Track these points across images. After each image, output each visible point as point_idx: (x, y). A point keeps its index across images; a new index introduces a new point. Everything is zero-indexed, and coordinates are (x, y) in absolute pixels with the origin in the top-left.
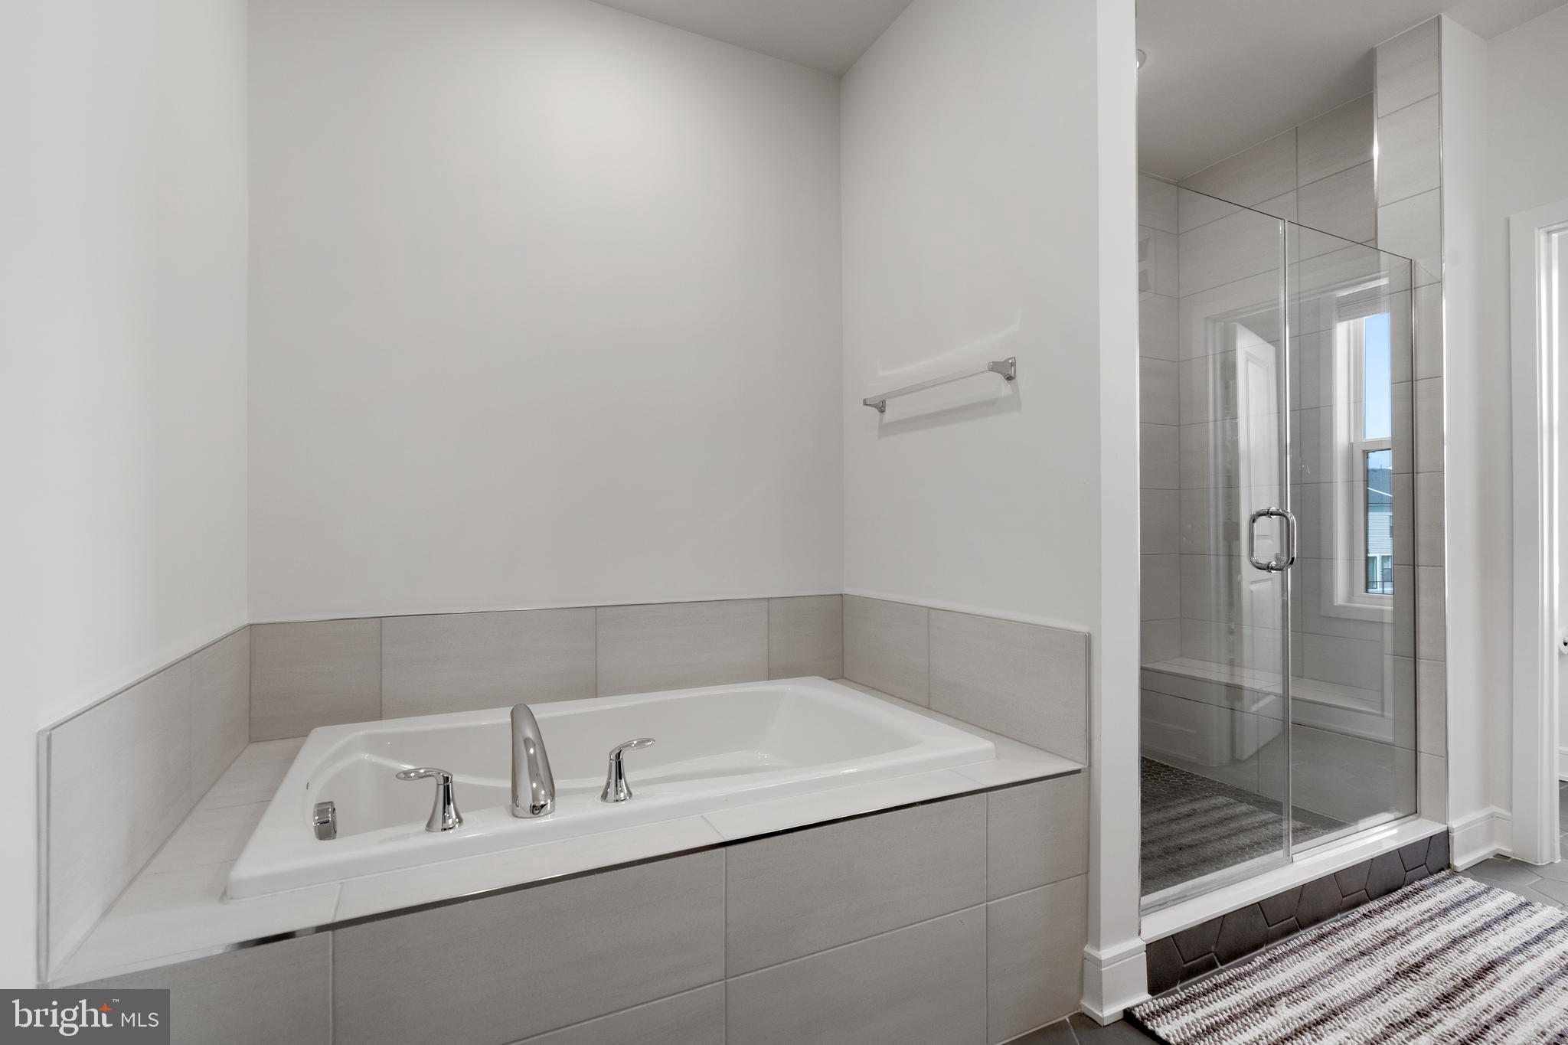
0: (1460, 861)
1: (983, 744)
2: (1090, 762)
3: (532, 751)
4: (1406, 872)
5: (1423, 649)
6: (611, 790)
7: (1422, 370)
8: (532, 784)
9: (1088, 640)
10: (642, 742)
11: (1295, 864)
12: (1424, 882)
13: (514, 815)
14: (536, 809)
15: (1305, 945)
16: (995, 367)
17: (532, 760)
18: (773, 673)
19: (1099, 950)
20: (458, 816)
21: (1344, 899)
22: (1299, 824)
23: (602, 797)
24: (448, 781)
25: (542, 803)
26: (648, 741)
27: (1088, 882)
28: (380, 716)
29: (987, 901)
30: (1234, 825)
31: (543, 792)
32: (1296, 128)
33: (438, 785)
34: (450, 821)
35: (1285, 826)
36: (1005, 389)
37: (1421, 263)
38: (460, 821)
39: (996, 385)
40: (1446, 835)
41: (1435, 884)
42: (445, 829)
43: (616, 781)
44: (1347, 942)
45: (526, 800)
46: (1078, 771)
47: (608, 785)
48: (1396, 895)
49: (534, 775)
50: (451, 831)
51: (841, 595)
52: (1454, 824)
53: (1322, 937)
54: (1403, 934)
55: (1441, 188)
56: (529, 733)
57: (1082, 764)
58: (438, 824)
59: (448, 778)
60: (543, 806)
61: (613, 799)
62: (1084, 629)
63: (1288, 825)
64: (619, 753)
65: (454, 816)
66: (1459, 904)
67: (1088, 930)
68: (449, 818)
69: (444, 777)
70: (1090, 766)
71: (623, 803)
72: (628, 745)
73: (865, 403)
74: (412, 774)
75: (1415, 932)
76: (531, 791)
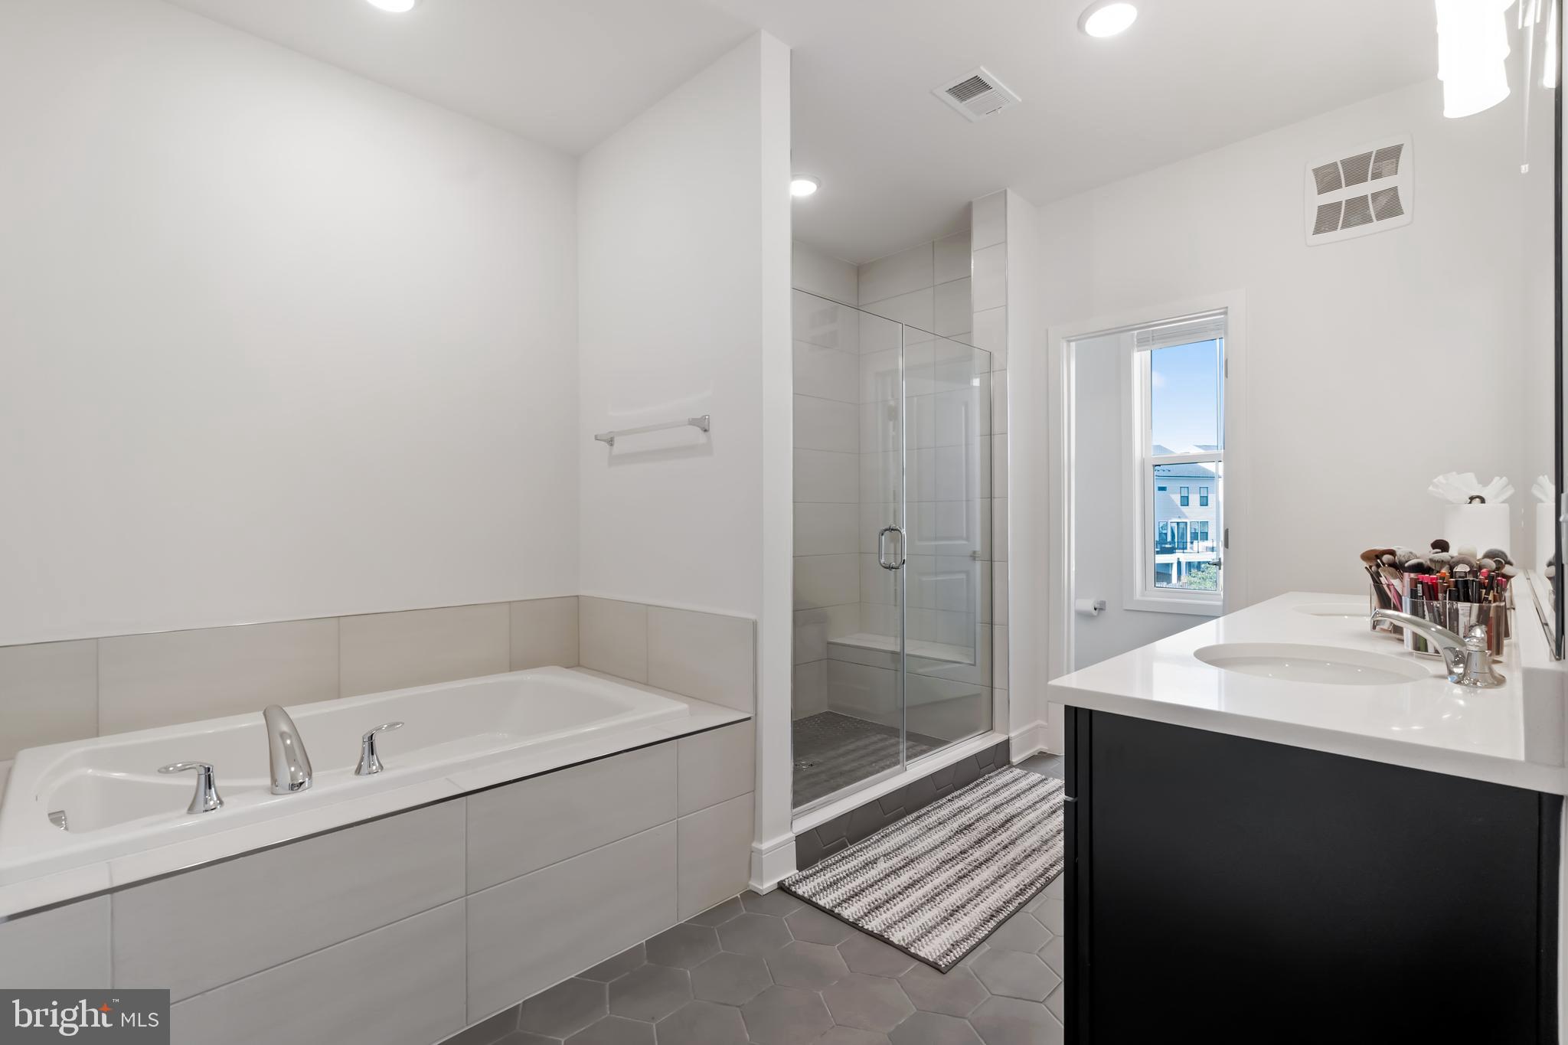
0: (1016, 759)
1: (681, 706)
2: (756, 711)
3: (288, 742)
4: (981, 769)
5: (997, 618)
6: (365, 764)
7: (996, 429)
8: (290, 769)
9: (755, 625)
10: (392, 726)
11: (907, 772)
12: (991, 774)
13: (273, 794)
14: (296, 786)
15: (905, 825)
16: (693, 422)
17: (289, 750)
18: (515, 664)
19: (762, 843)
20: (219, 798)
21: (938, 791)
22: (910, 743)
23: (356, 772)
24: (209, 771)
25: (301, 781)
26: (398, 724)
27: (755, 797)
28: (97, 734)
29: (678, 818)
30: (884, 753)
31: (301, 774)
32: (933, 242)
33: (199, 775)
34: (212, 803)
35: (901, 747)
36: (702, 438)
37: (996, 355)
38: (221, 803)
39: (695, 435)
40: (1007, 742)
41: (997, 775)
42: (206, 811)
43: (369, 757)
44: (933, 819)
45: (285, 779)
46: (749, 719)
47: (362, 760)
48: (971, 786)
49: (292, 760)
50: (214, 811)
51: (577, 596)
52: (1012, 735)
53: (918, 817)
54: (968, 808)
55: (1006, 306)
56: (285, 728)
57: (749, 713)
58: (200, 806)
59: (209, 769)
60: (301, 784)
61: (367, 772)
62: (752, 617)
63: (903, 746)
64: (372, 735)
65: (215, 799)
66: (1006, 785)
67: (754, 831)
68: (211, 800)
69: (205, 768)
70: (756, 715)
71: (376, 774)
72: (379, 729)
73: (596, 438)
74: (171, 769)
75: (976, 806)
76: (289, 774)
